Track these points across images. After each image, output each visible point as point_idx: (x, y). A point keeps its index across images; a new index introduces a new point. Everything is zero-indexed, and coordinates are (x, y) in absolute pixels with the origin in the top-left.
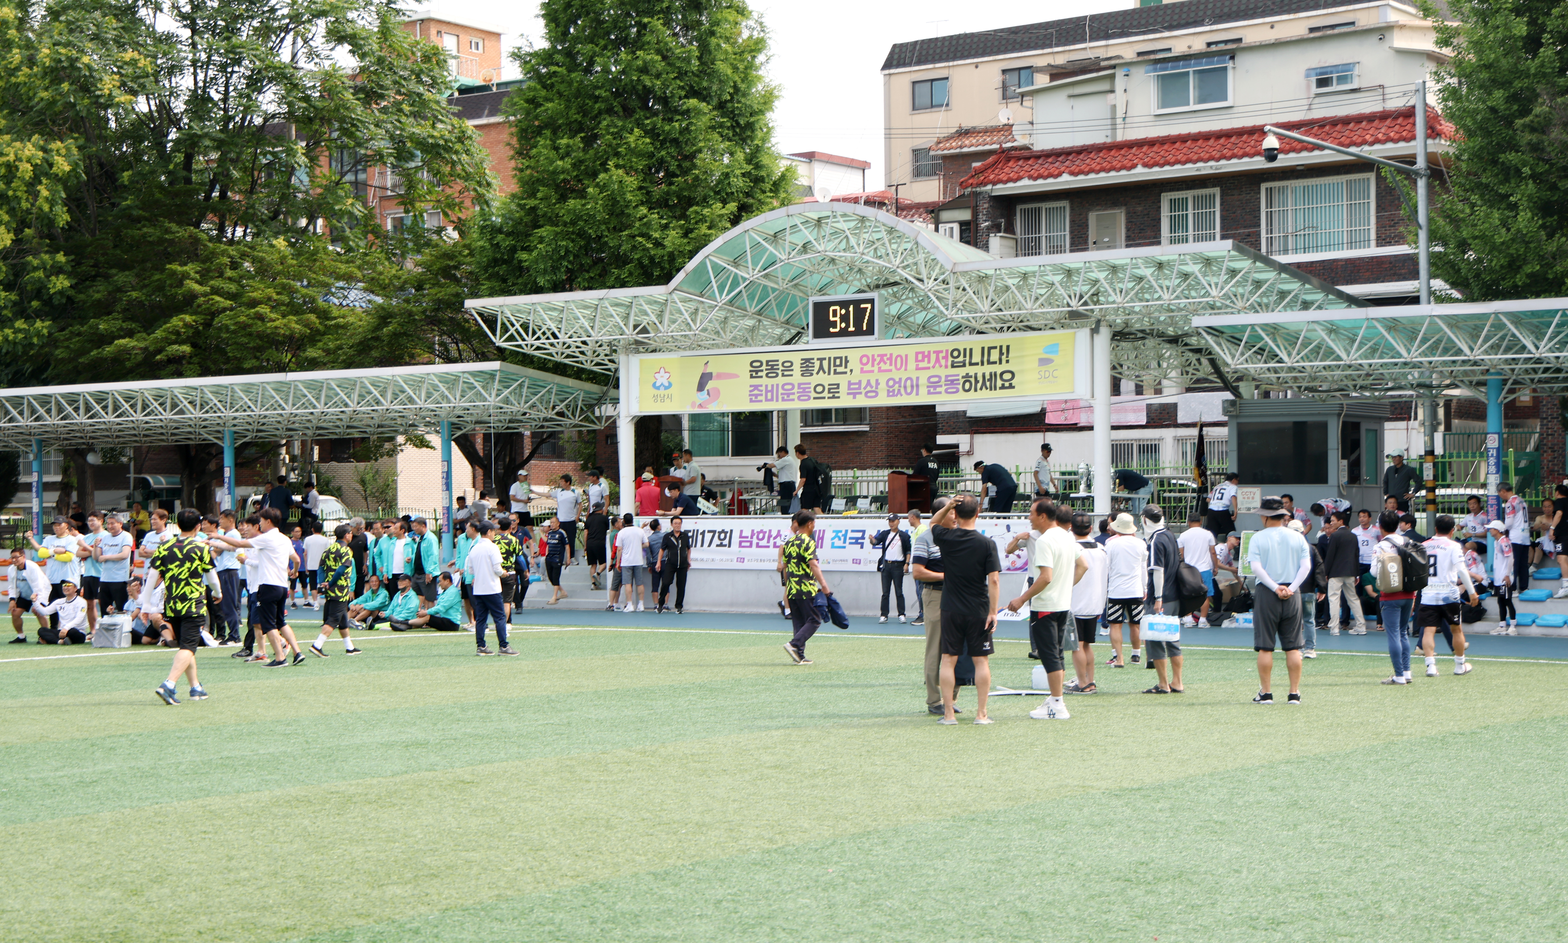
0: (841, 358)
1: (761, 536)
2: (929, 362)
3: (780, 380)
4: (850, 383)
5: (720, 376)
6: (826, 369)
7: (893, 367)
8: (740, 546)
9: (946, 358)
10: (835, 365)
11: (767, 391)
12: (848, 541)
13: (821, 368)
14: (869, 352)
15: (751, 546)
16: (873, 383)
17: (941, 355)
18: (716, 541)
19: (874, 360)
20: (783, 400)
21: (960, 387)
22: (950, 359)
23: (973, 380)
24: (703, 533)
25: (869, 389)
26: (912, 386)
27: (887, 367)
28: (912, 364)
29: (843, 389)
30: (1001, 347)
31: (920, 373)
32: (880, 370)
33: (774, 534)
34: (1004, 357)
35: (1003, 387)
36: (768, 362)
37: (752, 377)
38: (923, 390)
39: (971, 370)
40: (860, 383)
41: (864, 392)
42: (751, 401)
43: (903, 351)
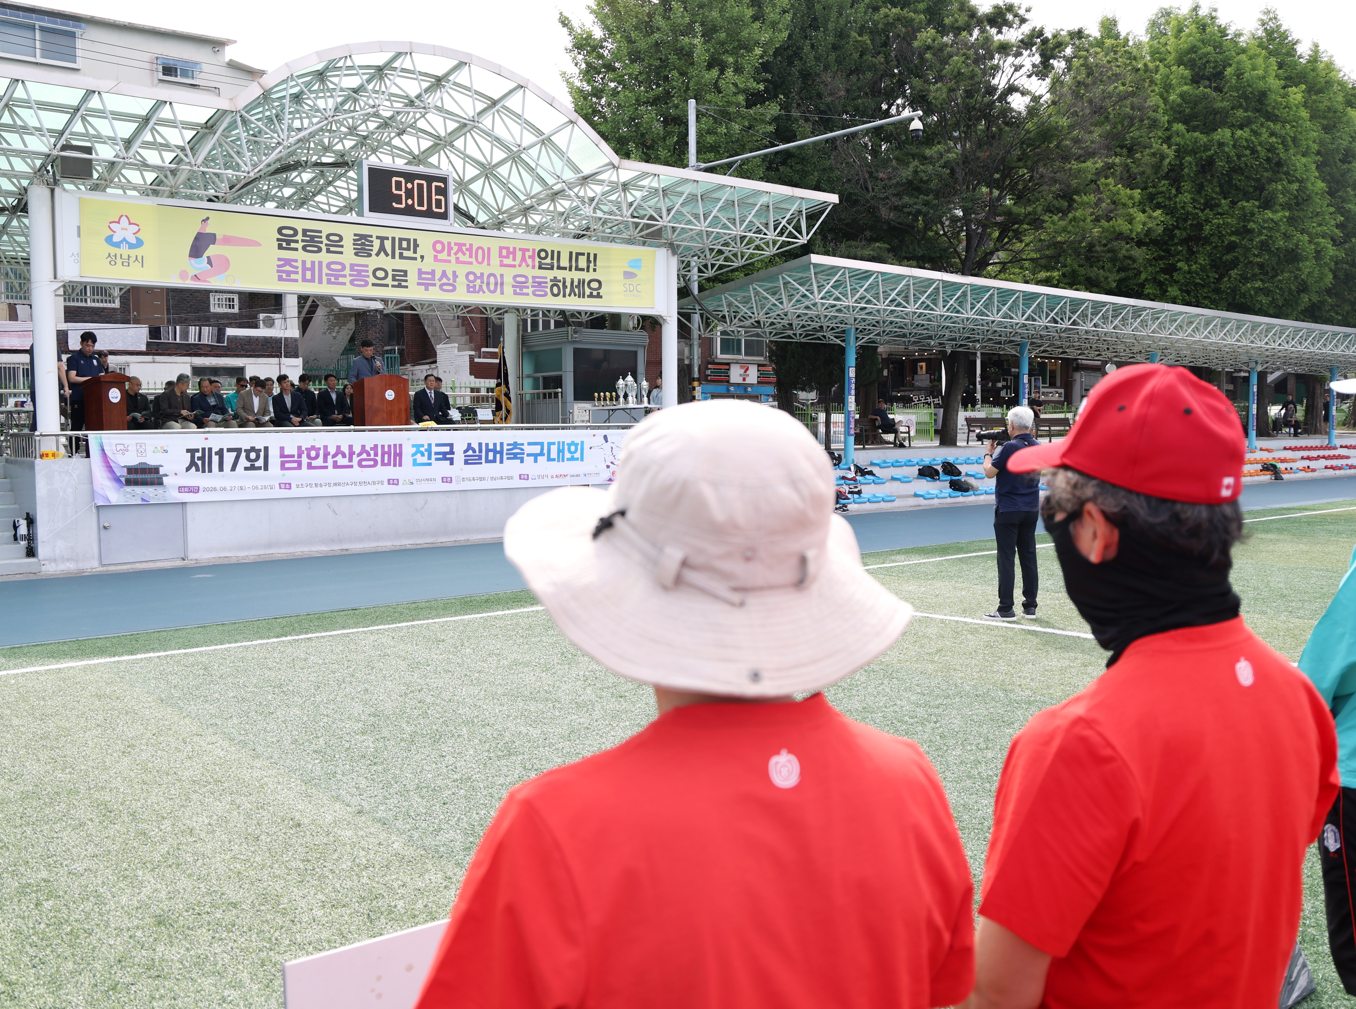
0: (408, 240)
1: (313, 454)
2: (514, 259)
3: (324, 257)
4: (420, 272)
5: (228, 240)
6: (389, 250)
7: (473, 260)
8: (283, 467)
9: (532, 257)
10: (401, 248)
11: (305, 269)
12: (433, 457)
13: (382, 249)
14: (445, 238)
15: (299, 467)
16: (450, 275)
17: (527, 254)
18: (243, 462)
19: (450, 249)
20: (329, 282)
21: (548, 290)
22: (537, 260)
23: (561, 285)
24: (220, 453)
25: (445, 280)
26: (496, 284)
27: (466, 258)
28: (495, 260)
29: (412, 277)
30: (589, 254)
31: (504, 270)
32: (458, 261)
33: (332, 450)
34: (592, 265)
35: (591, 296)
36: (305, 232)
37: (280, 247)
38: (508, 289)
39: (560, 274)
40: (433, 273)
41: (438, 283)
42: (280, 279)
43: (484, 243)
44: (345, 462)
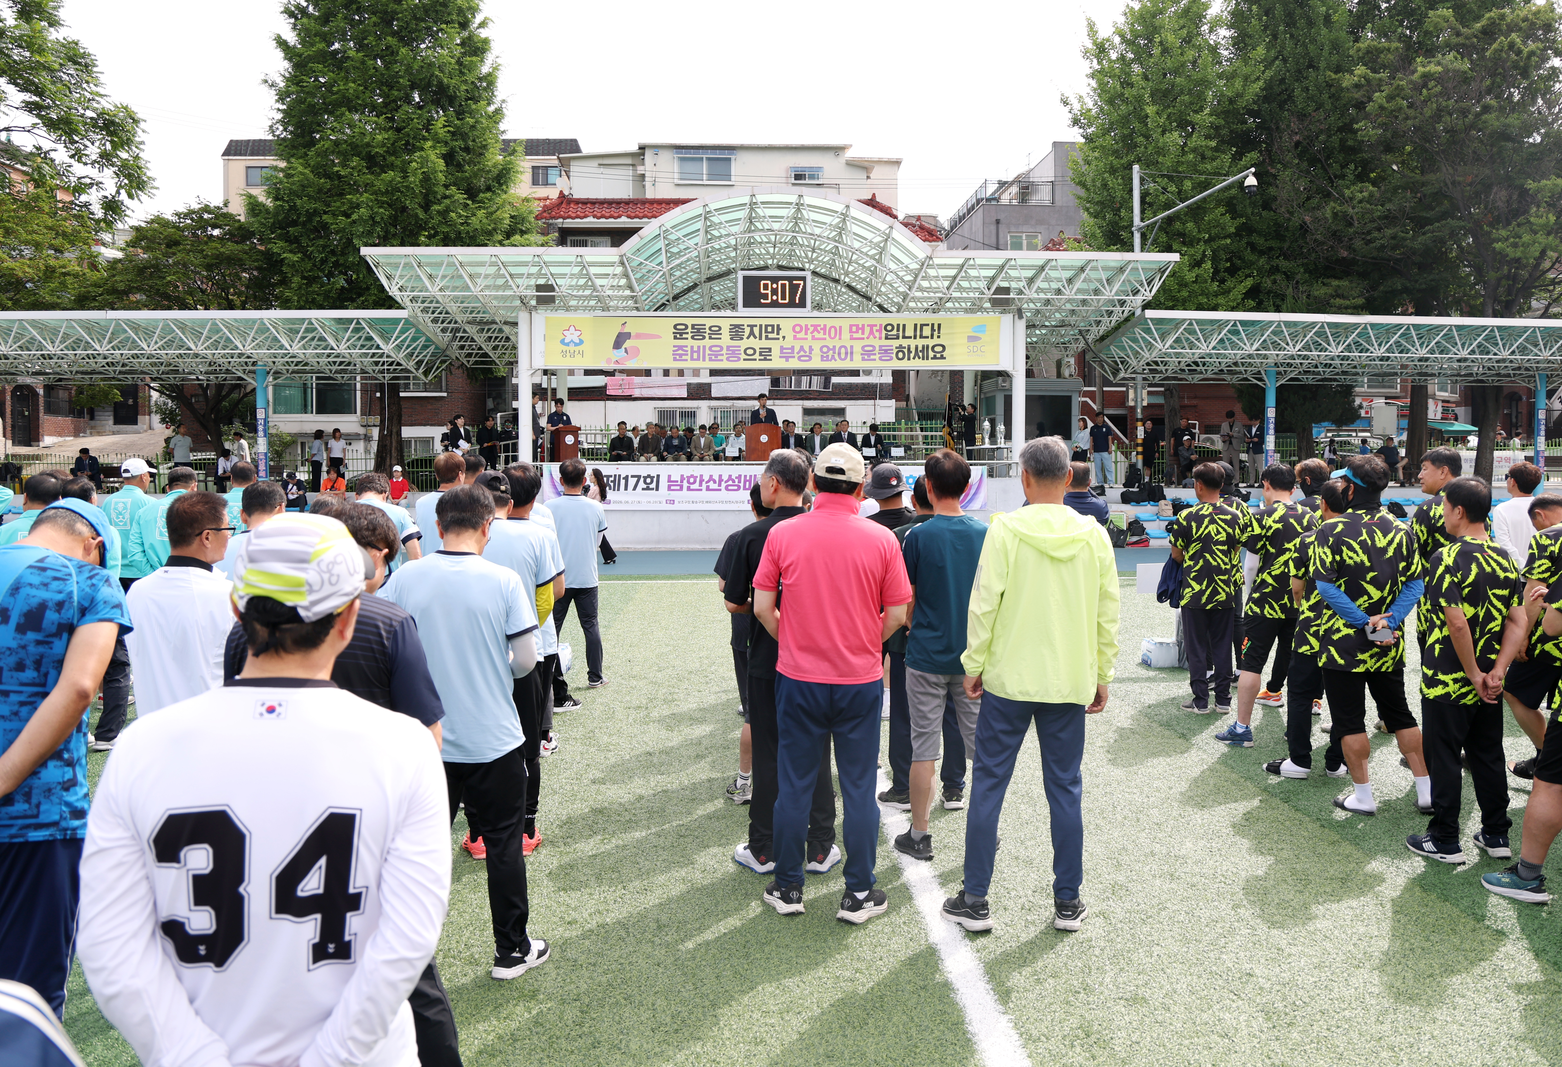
0: (773, 326)
1: (692, 480)
2: (863, 333)
3: (707, 342)
4: (782, 348)
5: (639, 336)
6: (757, 334)
7: (827, 336)
8: (669, 489)
9: (880, 331)
10: (766, 331)
11: (692, 352)
13: (752, 333)
14: (803, 322)
15: (681, 489)
16: (807, 349)
17: (875, 329)
18: (642, 485)
19: (807, 329)
20: (711, 360)
21: (894, 356)
22: (884, 332)
23: (906, 351)
24: (626, 478)
25: (802, 353)
26: (846, 353)
27: (821, 335)
28: (846, 335)
29: (776, 352)
30: (933, 325)
31: (853, 342)
32: (813, 338)
33: (706, 478)
34: (936, 333)
35: (935, 358)
36: (693, 326)
37: (675, 338)
38: (857, 357)
39: (905, 343)
40: (793, 348)
41: (797, 356)
42: (675, 359)
43: (837, 323)
44: (716, 486)
